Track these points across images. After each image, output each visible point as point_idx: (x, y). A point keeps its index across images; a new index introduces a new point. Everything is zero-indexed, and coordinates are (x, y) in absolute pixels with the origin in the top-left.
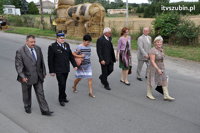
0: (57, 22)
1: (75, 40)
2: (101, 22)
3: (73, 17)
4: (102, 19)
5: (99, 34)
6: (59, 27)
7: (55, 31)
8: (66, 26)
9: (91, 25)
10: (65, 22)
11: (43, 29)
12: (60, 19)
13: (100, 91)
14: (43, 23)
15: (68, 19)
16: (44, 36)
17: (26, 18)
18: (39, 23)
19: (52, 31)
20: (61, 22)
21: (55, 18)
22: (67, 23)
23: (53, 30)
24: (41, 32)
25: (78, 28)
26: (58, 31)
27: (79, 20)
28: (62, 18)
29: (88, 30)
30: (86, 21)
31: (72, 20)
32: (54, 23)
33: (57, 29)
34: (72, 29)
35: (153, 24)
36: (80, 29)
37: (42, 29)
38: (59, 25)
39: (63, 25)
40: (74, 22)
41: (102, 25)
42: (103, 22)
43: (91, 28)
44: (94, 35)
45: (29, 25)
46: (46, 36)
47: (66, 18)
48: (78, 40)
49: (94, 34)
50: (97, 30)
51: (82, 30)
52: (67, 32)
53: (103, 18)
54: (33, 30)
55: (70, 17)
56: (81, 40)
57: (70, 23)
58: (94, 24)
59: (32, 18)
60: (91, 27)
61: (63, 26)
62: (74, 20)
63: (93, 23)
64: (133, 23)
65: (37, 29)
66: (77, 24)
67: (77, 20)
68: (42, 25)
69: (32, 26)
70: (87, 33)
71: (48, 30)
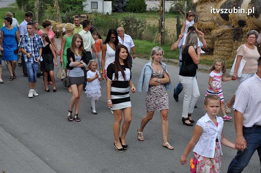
3: (230, 21)
8: (213, 40)
10: (210, 30)
11: (162, 43)
12: (202, 25)
14: (162, 32)
15: (217, 24)
16: (166, 58)
17: (129, 21)
18: (153, 30)
22: (215, 32)
27: (243, 26)
28: (206, 23)
31: (226, 28)
34: (226, 45)
37: (160, 43)
40: (232, 31)
46: (170, 58)
47: (214, 22)
52: (214, 52)
54: (141, 44)
55: (222, 20)
57: (223, 34)
59: (139, 22)
62: (233, 27)
65: (148, 44)
66: (239, 36)
67: (238, 27)
68: (160, 34)
69: (138, 35)
71: (170, 45)
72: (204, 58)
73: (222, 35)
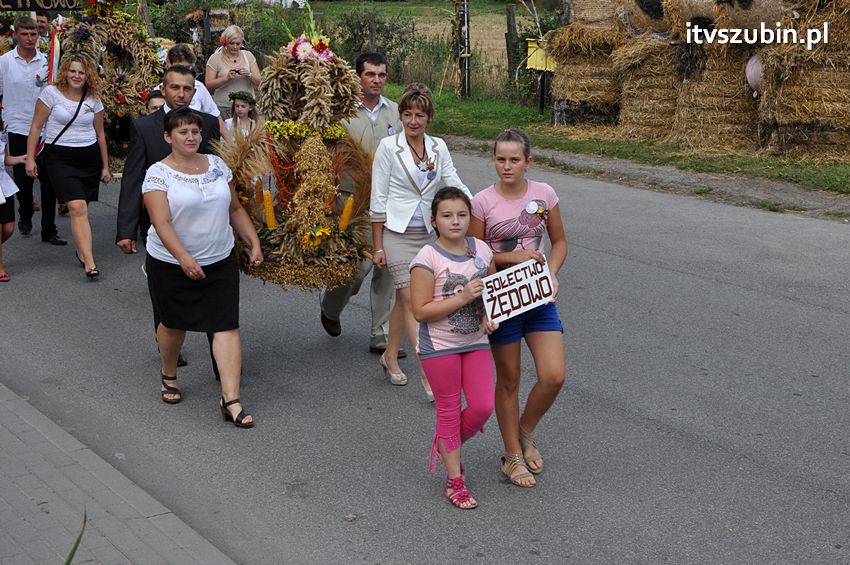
0: (560, 47)
1: (682, 168)
3: (665, 19)
6: (571, 83)
7: (535, 110)
8: (617, 78)
10: (608, 47)
11: (463, 93)
12: (582, 33)
14: (462, 58)
15: (629, 31)
16: (477, 138)
17: (361, 28)
18: (435, 52)
19: (517, 109)
20: (584, 50)
22: (623, 54)
23: (524, 103)
24: (451, 110)
25: (703, 88)
26: (564, 106)
28: (595, 27)
29: (769, 99)
31: (655, 40)
32: (538, 60)
33: (557, 90)
34: (657, 93)
36: (710, 95)
37: (458, 92)
38: (568, 69)
39: (595, 69)
40: (672, 51)
43: (796, 89)
44: (815, 139)
46: (489, 138)
47: (619, 22)
48: (700, 171)
49: (811, 126)
50: (838, 105)
51: (726, 103)
52: (621, 117)
55: (644, 17)
56: (718, 165)
57: (647, 58)
59: (393, 29)
60: (793, 81)
61: (593, 75)
62: (676, 37)
63: (812, 54)
66: (693, 64)
68: (456, 65)
70: (765, 125)
71: (489, 98)
72: (593, 134)
73: (643, 62)
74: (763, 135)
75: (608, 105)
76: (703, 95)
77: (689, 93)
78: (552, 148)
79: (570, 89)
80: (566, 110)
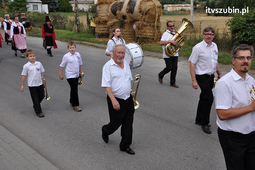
0: (96, 22)
2: (156, 23)
3: (117, 16)
4: (157, 18)
5: (153, 39)
7: (93, 35)
8: (108, 28)
9: (141, 26)
10: (106, 22)
11: (78, 31)
12: (101, 18)
13: (155, 116)
14: (77, 24)
15: (111, 18)
16: (80, 41)
17: (56, 17)
18: (72, 23)
19: (89, 35)
20: (101, 22)
21: (94, 17)
22: (109, 23)
23: (91, 34)
24: (75, 35)
25: (125, 30)
27: (125, 19)
28: (103, 17)
29: (138, 33)
30: (135, 20)
31: (116, 20)
32: (92, 24)
33: (96, 31)
35: (229, 25)
36: (127, 32)
37: (77, 31)
38: (98, 26)
39: (104, 26)
40: (119, 22)
41: (158, 27)
42: (159, 22)
43: (142, 30)
44: (146, 41)
45: (60, 26)
46: (82, 41)
47: (108, 17)
49: (145, 38)
50: (150, 34)
51: (130, 33)
52: (110, 36)
53: (159, 16)
54: (64, 32)
55: (113, 15)
57: (114, 24)
58: (147, 25)
59: (63, 18)
60: (142, 29)
61: (104, 28)
62: (120, 20)
63: (145, 23)
64: (201, 23)
65: (69, 32)
66: (123, 25)
67: (122, 20)
68: (76, 26)
69: (63, 27)
70: (137, 38)
71: (84, 33)
73: (113, 25)
74: (136, 40)
75: (107, 34)
76: (125, 32)
77: (122, 31)
78: (95, 43)
79: (99, 30)
80: (98, 35)
